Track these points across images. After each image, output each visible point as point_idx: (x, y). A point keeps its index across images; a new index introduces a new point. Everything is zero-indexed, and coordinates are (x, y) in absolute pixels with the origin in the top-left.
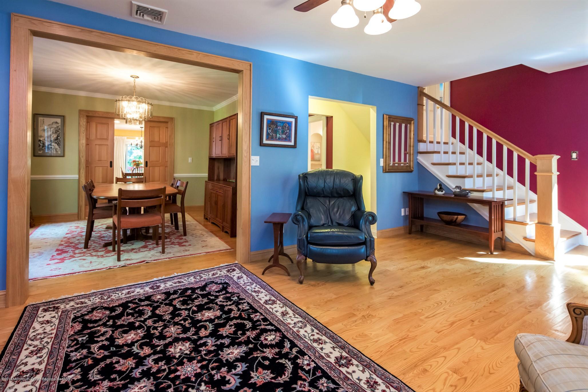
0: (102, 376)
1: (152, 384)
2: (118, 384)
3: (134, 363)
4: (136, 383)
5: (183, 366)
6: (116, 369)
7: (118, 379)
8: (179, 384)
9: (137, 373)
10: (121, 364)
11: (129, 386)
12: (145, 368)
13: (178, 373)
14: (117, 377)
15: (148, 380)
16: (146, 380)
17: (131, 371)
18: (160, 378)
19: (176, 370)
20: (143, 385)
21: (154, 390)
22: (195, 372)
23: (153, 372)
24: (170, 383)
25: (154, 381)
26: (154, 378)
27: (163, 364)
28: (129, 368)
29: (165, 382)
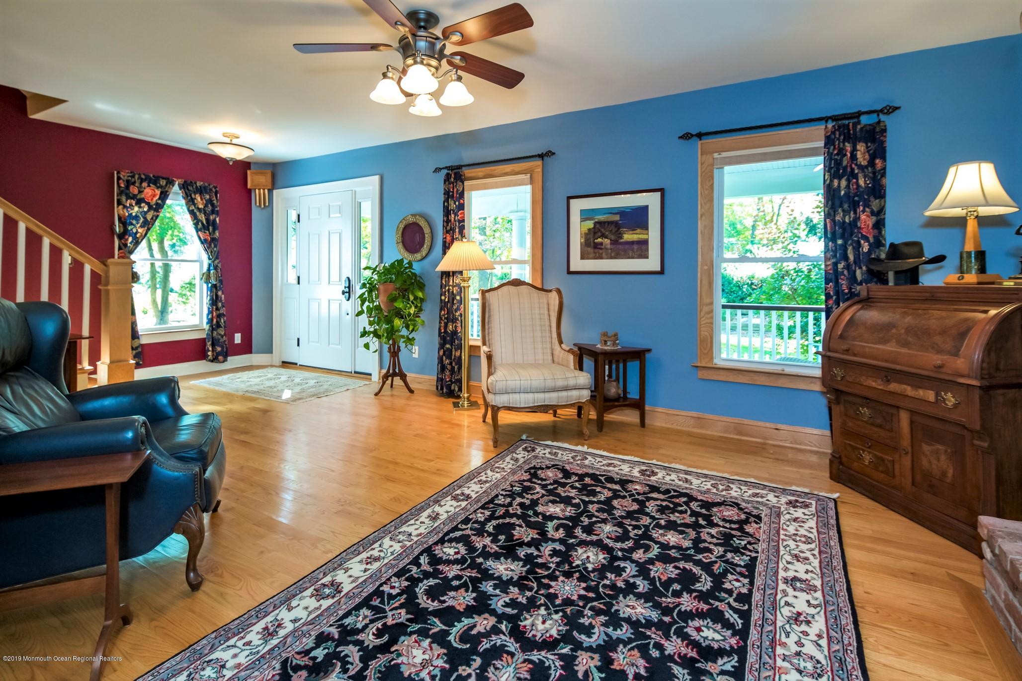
0: (670, 668)
1: (618, 603)
2: (655, 634)
3: (617, 653)
4: (634, 619)
5: (569, 596)
6: (647, 665)
7: (652, 644)
8: (593, 581)
9: (624, 632)
10: (635, 667)
11: (644, 621)
12: (610, 630)
13: (582, 592)
14: (651, 646)
15: (619, 611)
16: (621, 612)
17: (630, 640)
18: (604, 604)
19: (581, 597)
20: (628, 609)
21: (621, 595)
22: (566, 580)
23: (606, 616)
24: (601, 589)
25: (614, 605)
26: (612, 608)
27: (586, 619)
28: (629, 650)
29: (604, 593)
